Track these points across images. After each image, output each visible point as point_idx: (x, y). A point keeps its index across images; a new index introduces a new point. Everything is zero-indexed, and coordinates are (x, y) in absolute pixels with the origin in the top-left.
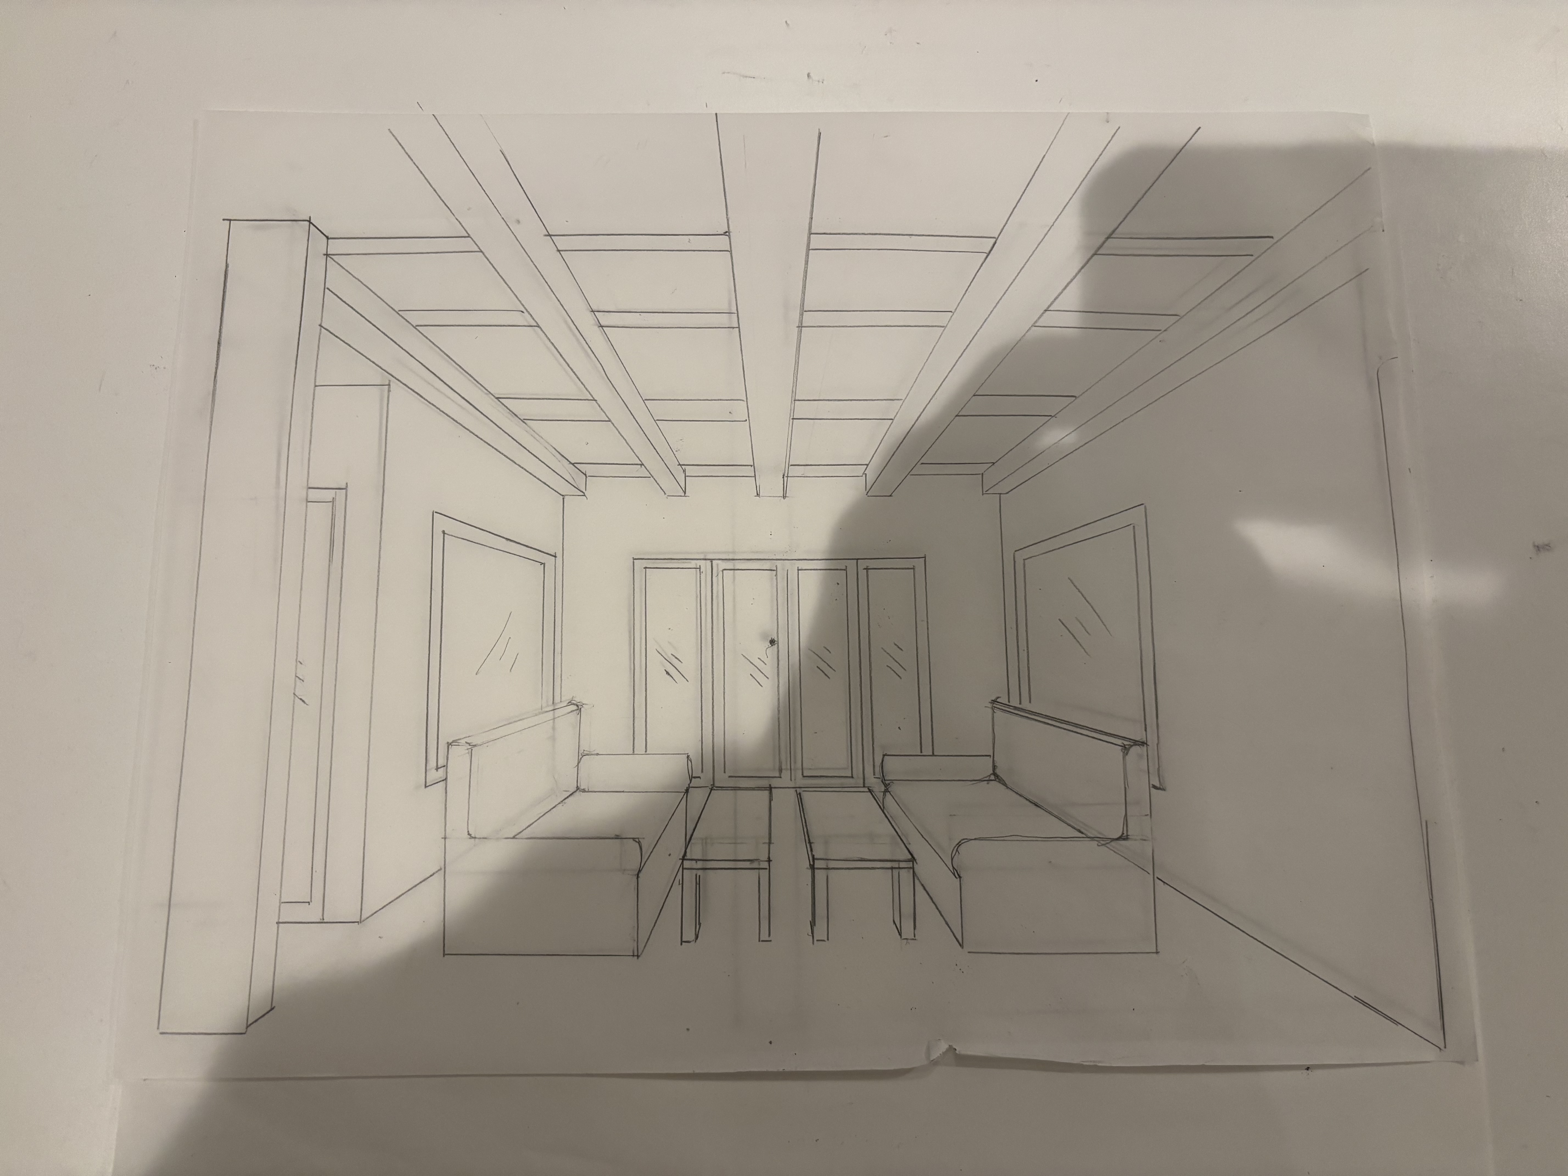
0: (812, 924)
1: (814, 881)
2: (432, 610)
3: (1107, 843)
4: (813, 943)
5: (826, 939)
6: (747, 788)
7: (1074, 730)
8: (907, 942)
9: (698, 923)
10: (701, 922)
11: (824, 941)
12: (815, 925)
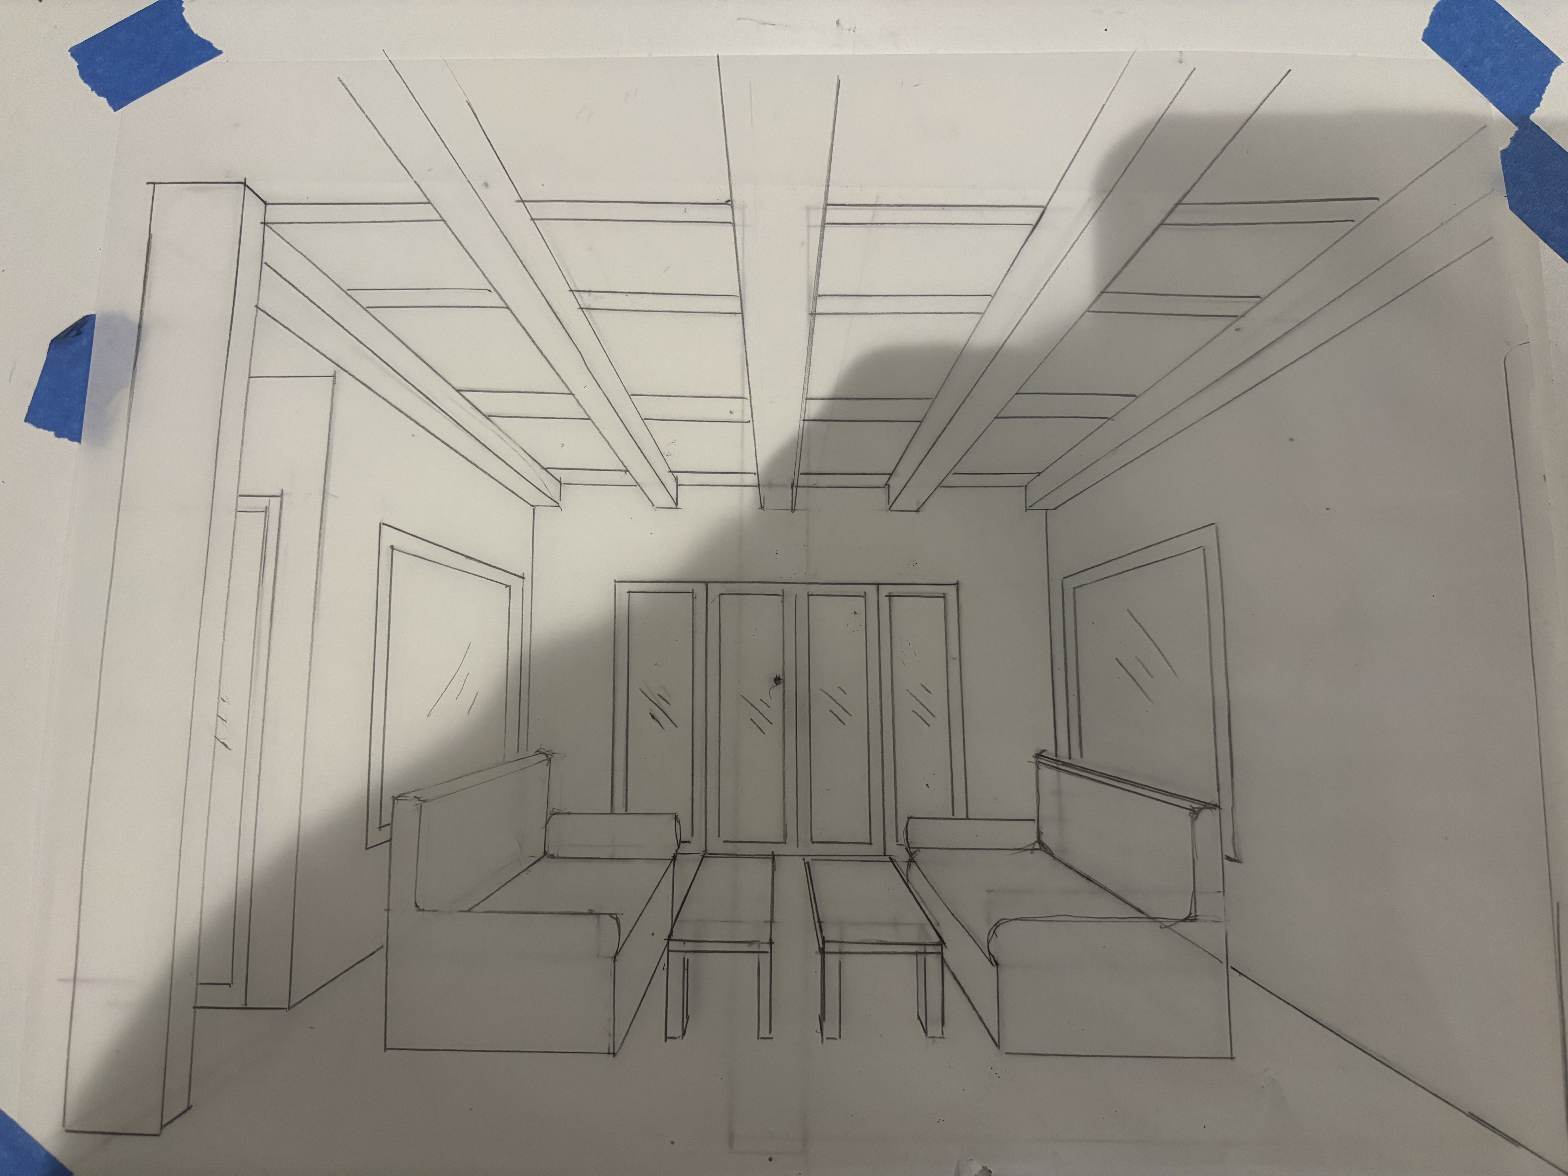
0: (822, 1018)
1: (824, 967)
2: (377, 639)
3: (1172, 925)
4: (822, 1042)
5: (837, 1036)
6: (746, 855)
7: (1133, 790)
8: (933, 1042)
9: (685, 1017)
10: (689, 1014)
11: (835, 1039)
12: (824, 1020)
